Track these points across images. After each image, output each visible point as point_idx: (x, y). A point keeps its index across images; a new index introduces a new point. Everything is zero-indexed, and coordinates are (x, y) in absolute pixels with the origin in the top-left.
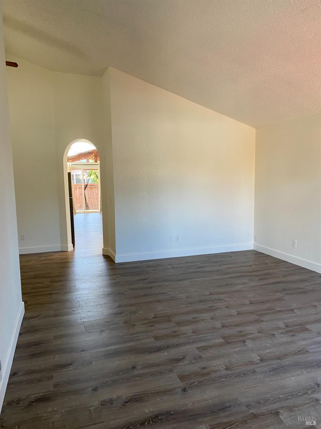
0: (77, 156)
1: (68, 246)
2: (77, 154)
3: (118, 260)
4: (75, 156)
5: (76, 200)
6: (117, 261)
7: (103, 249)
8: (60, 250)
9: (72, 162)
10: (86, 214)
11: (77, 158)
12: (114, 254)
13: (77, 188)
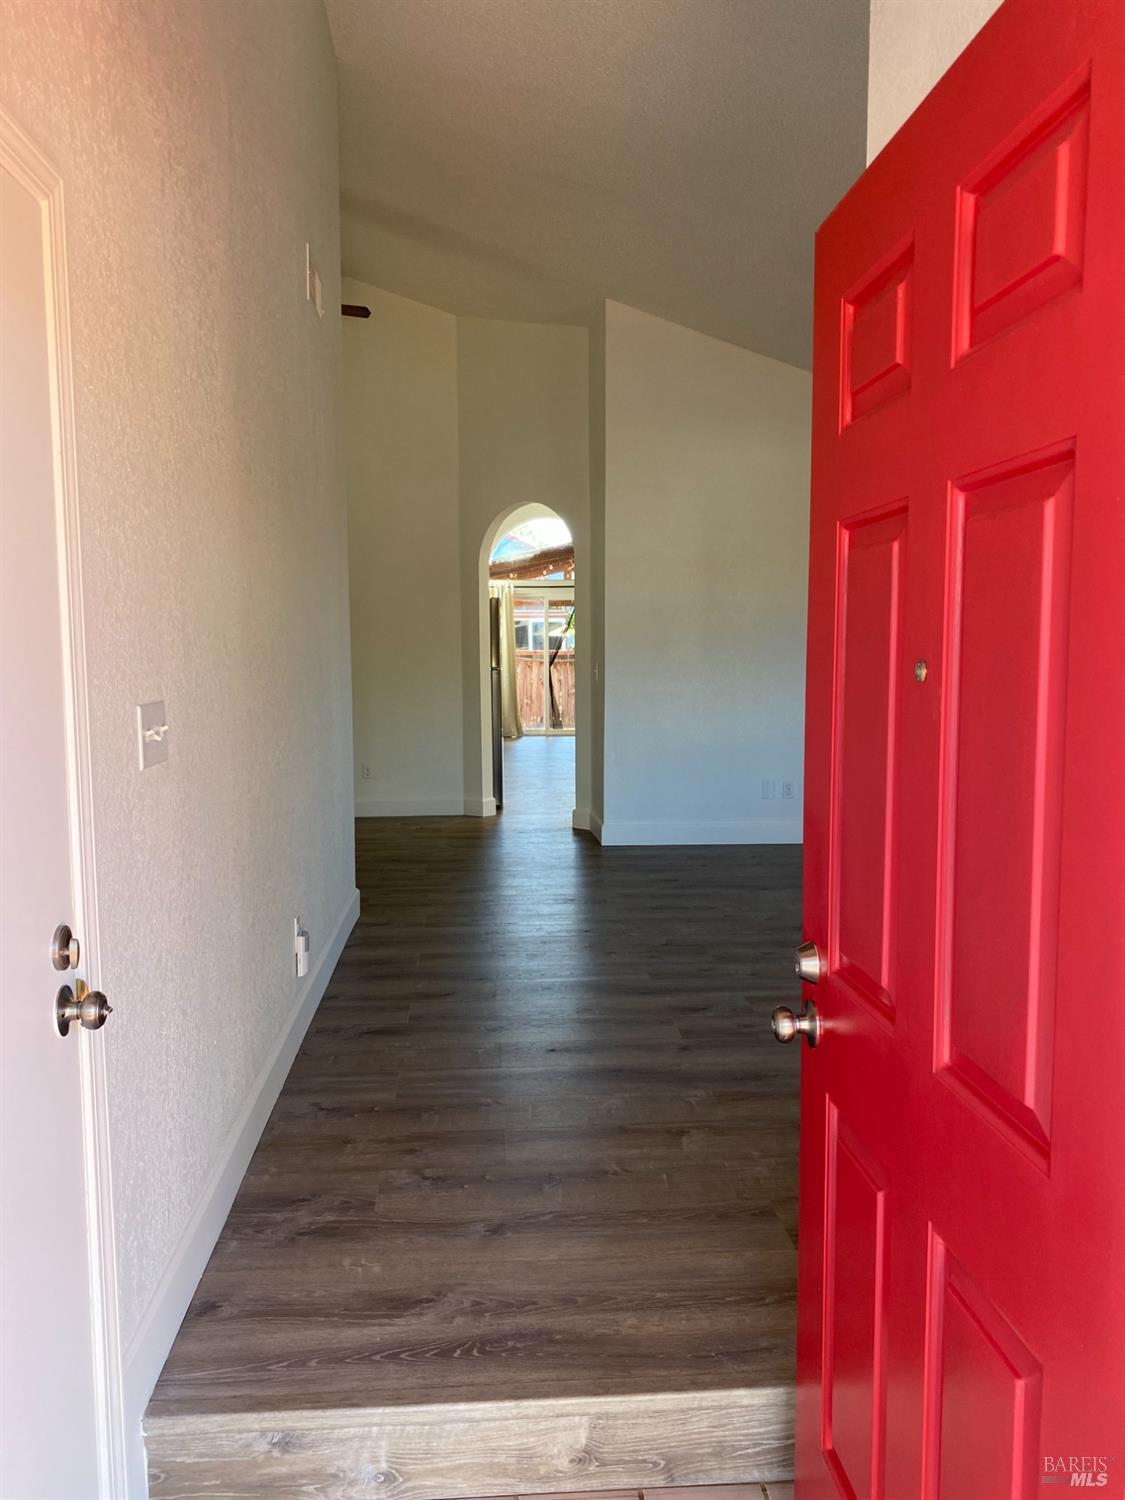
0: (531, 559)
1: (482, 803)
2: (532, 555)
3: (607, 840)
4: (525, 561)
5: (529, 702)
6: (605, 842)
7: (574, 812)
8: (462, 814)
9: (519, 578)
10: (551, 738)
11: (532, 566)
12: (600, 821)
13: (532, 663)
